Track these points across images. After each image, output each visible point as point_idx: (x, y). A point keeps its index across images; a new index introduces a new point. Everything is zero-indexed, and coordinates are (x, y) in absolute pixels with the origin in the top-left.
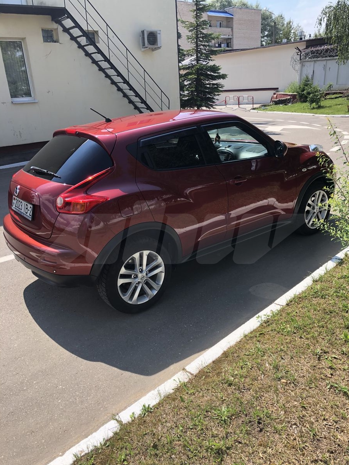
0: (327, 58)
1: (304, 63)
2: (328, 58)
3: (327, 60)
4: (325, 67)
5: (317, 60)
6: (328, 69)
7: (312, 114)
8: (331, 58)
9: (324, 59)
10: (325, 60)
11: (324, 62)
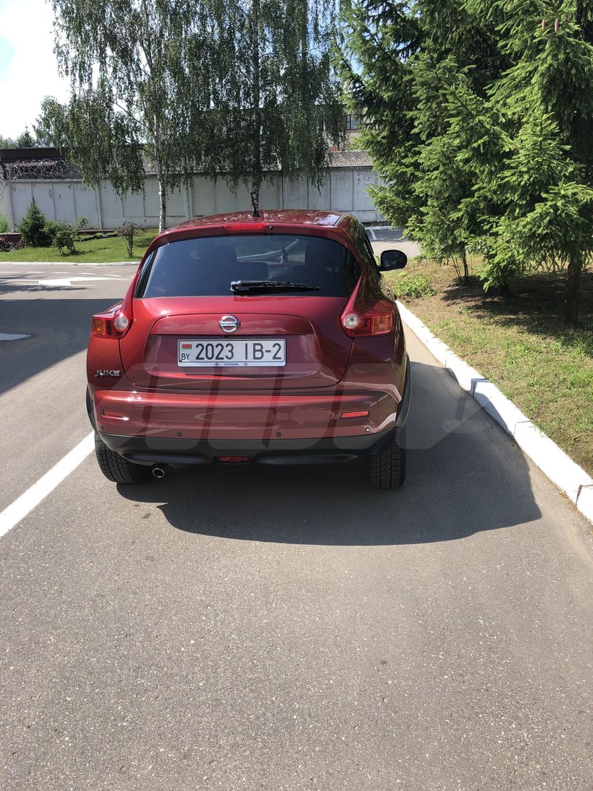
0: (52, 180)
1: (14, 185)
2: (55, 180)
3: (53, 183)
4: (51, 193)
5: (36, 182)
6: (57, 197)
7: (73, 263)
8: (60, 180)
9: (48, 180)
10: (50, 182)
11: (50, 187)
